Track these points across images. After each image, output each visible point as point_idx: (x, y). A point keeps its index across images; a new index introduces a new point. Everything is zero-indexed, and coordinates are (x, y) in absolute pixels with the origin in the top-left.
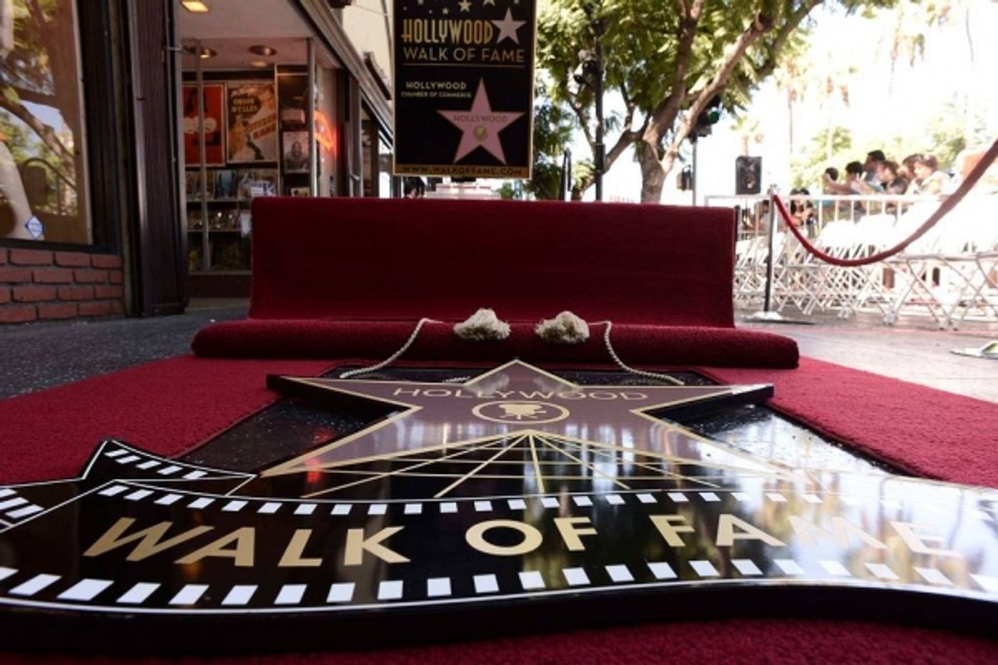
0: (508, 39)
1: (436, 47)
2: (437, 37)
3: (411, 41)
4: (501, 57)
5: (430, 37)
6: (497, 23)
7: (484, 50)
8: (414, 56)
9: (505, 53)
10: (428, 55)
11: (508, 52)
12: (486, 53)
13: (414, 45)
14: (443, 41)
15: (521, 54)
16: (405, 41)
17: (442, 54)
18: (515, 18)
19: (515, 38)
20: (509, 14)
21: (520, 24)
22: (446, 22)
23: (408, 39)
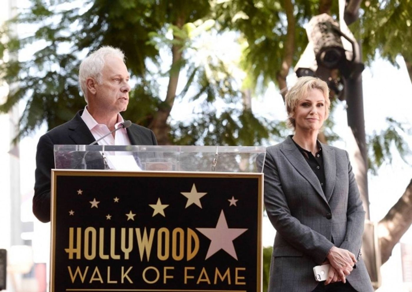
0: (222, 253)
1: (116, 266)
2: (118, 251)
3: (79, 257)
4: (212, 278)
5: (107, 251)
6: (205, 231)
7: (186, 269)
8: (83, 279)
9: (217, 271)
10: (105, 278)
11: (223, 273)
12: (190, 273)
13: (83, 263)
14: (127, 257)
15: (240, 273)
16: (71, 257)
17: (124, 275)
18: (231, 224)
19: (232, 252)
20: (222, 219)
21: (239, 232)
22: (131, 230)
23: (75, 255)
